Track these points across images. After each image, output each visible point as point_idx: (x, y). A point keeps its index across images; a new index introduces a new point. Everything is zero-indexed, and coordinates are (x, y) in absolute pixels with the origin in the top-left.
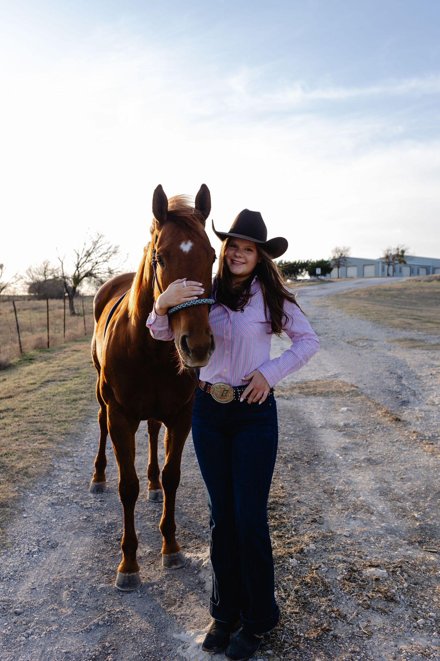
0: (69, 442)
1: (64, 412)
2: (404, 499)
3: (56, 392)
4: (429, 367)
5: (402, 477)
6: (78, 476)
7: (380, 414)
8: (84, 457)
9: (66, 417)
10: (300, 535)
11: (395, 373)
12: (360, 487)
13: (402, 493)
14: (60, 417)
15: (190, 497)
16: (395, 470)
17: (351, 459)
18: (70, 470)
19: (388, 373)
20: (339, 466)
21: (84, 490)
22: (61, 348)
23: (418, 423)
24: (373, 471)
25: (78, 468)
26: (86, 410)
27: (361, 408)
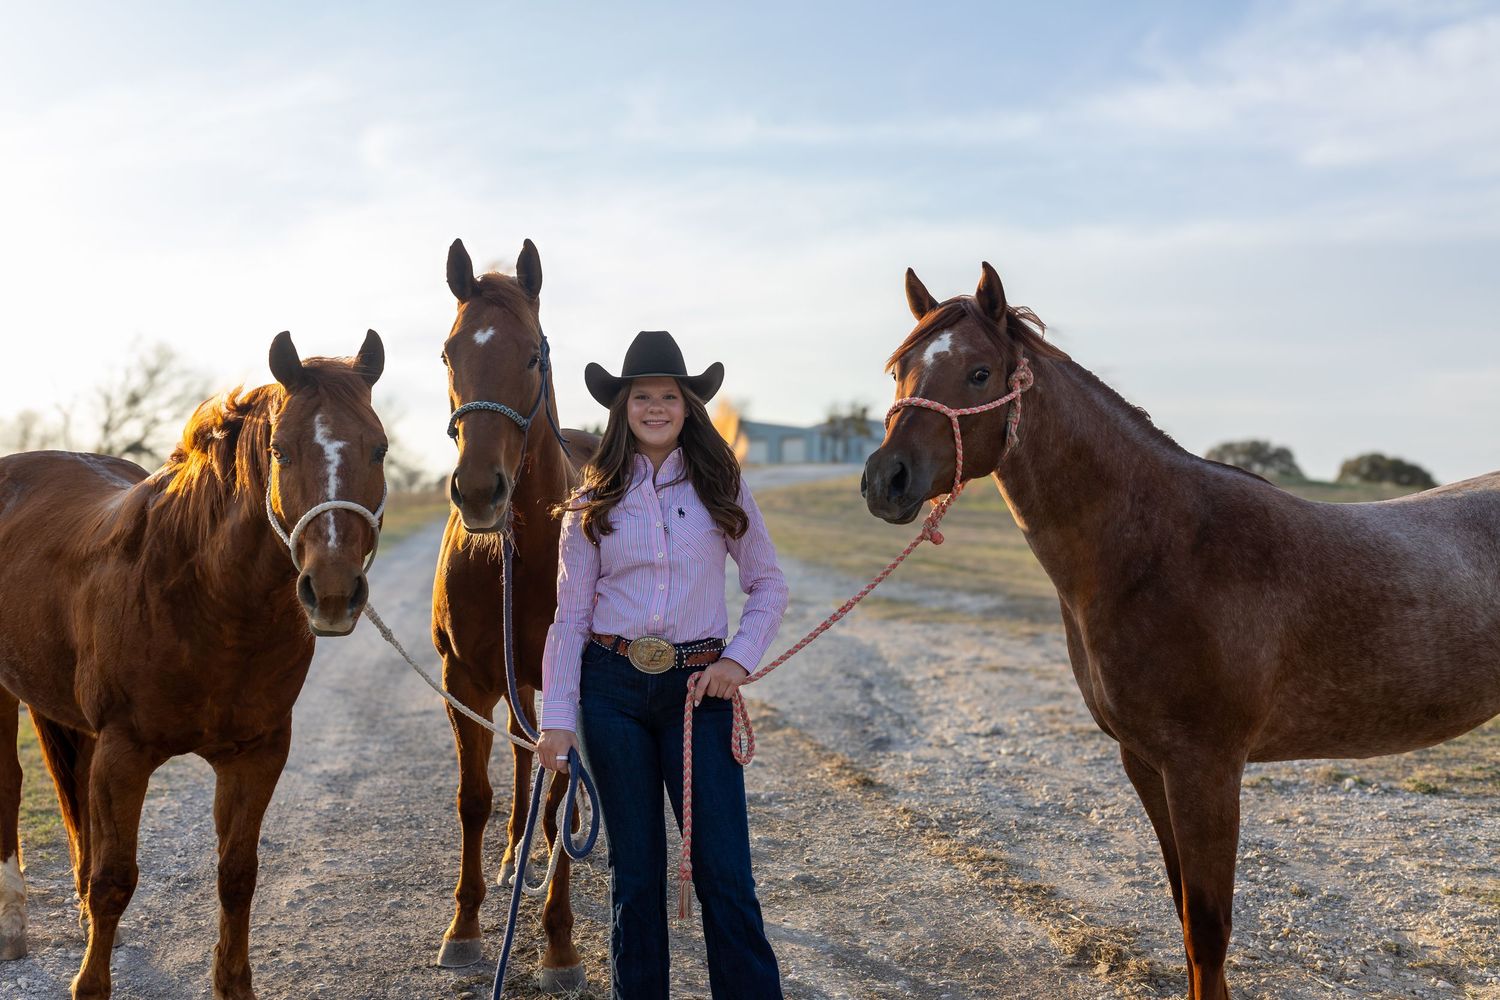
0: (55, 865)
1: (47, 787)
2: (889, 972)
4: (928, 662)
5: (883, 918)
7: (828, 770)
11: (857, 677)
13: (885, 958)
16: (866, 902)
17: (766, 881)
19: (841, 677)
23: (912, 789)
24: (816, 908)
27: (785, 758)
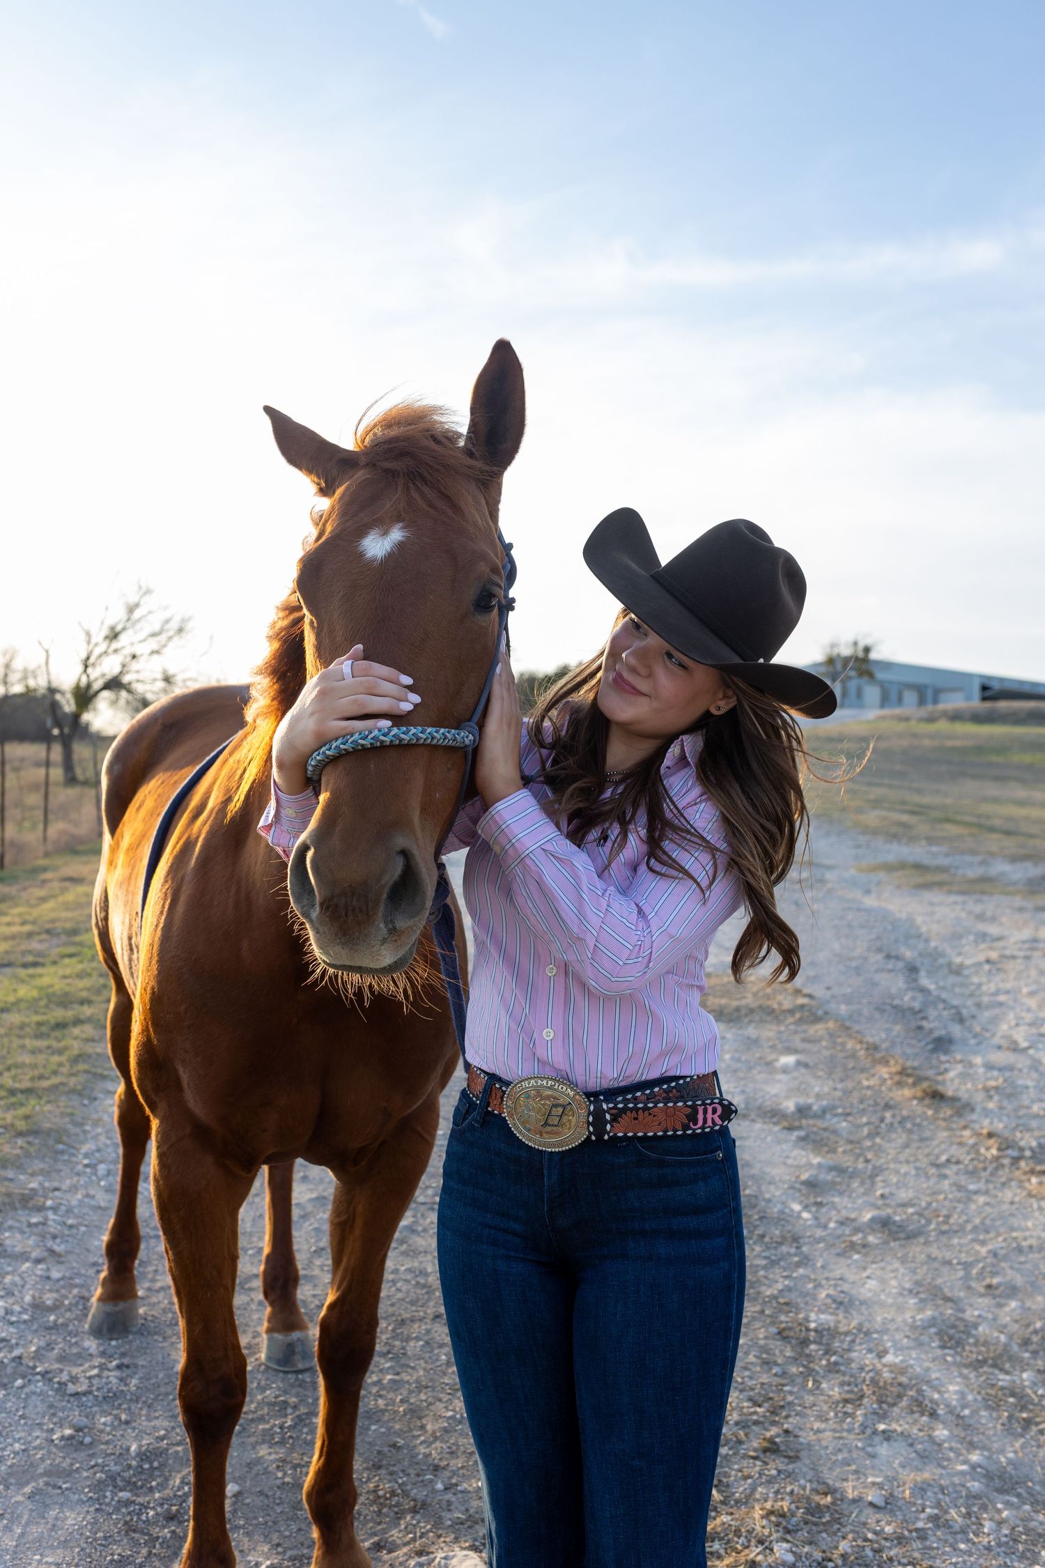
0: (36, 1158)
2: (1010, 1359)
3: (11, 999)
4: (976, 941)
5: (988, 1281)
6: (55, 1274)
7: (886, 1076)
8: (76, 1211)
9: (32, 1079)
10: (737, 1502)
11: (897, 958)
12: (879, 1319)
13: (1003, 1338)
14: (14, 1078)
15: (389, 1352)
16: (964, 1258)
18: (34, 1255)
19: (880, 957)
20: (805, 1244)
21: (71, 1327)
22: (35, 871)
23: (991, 1105)
24: (903, 1260)
25: (56, 1248)
26: (89, 1056)
27: (832, 1058)
